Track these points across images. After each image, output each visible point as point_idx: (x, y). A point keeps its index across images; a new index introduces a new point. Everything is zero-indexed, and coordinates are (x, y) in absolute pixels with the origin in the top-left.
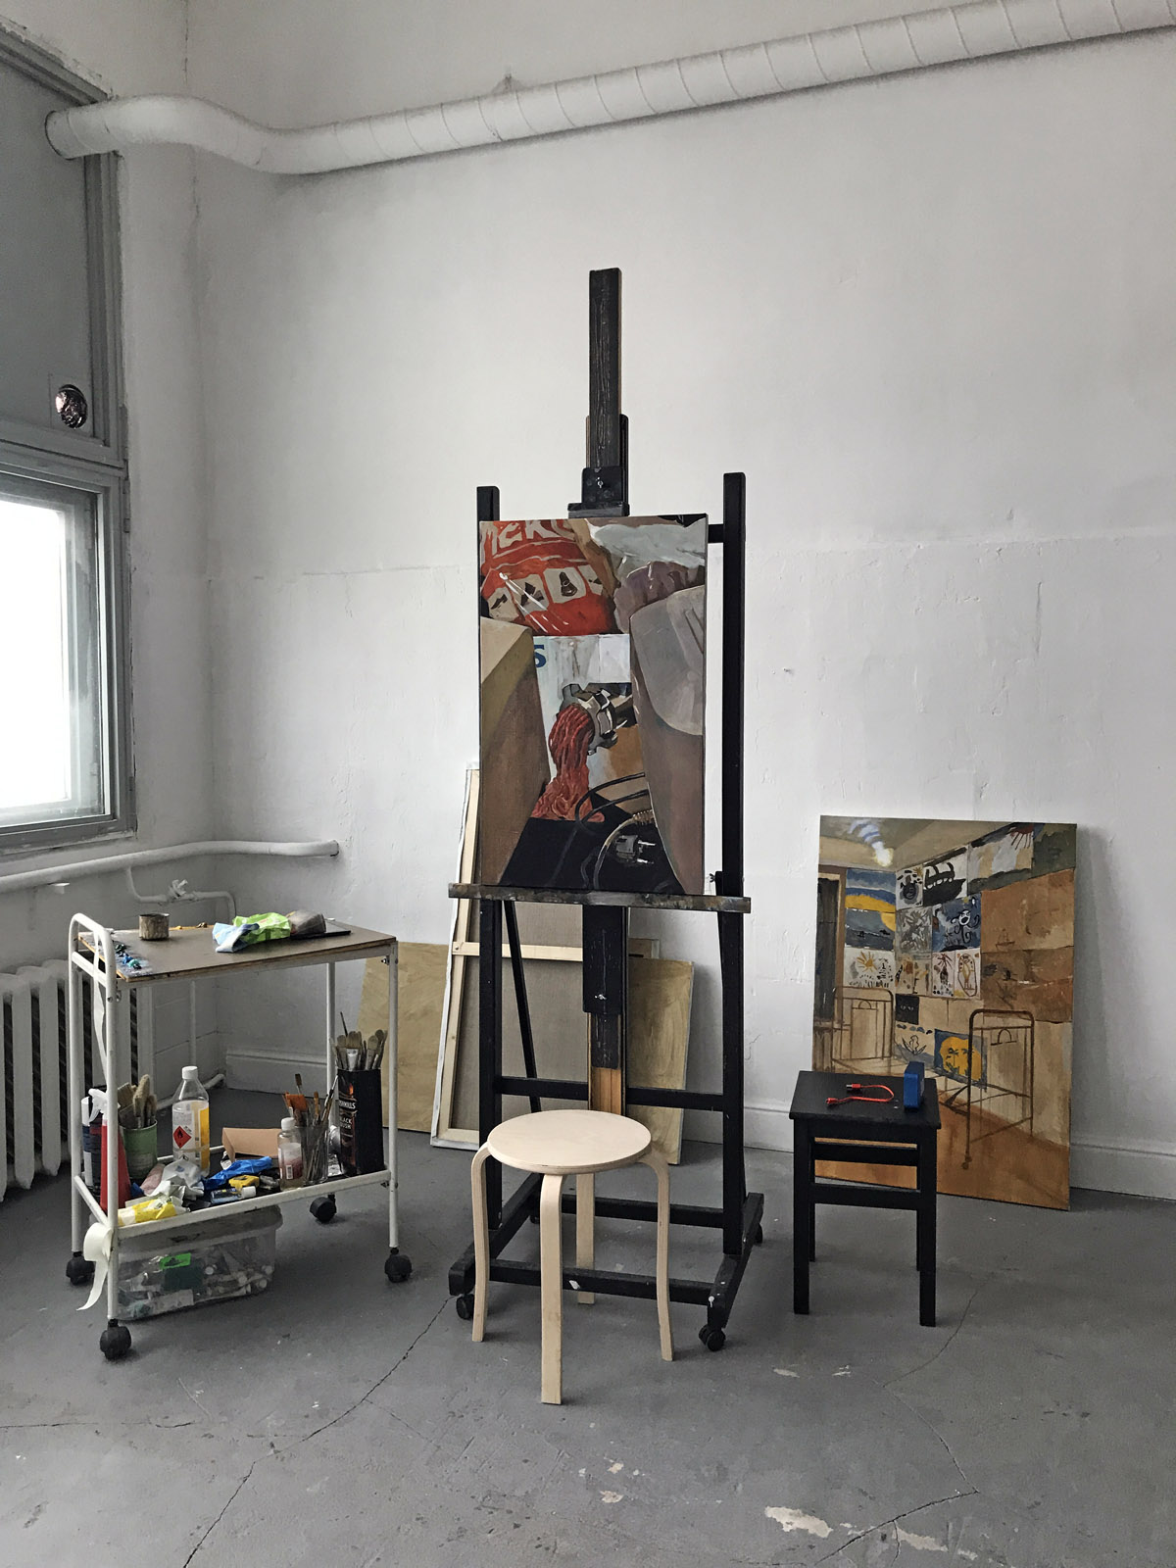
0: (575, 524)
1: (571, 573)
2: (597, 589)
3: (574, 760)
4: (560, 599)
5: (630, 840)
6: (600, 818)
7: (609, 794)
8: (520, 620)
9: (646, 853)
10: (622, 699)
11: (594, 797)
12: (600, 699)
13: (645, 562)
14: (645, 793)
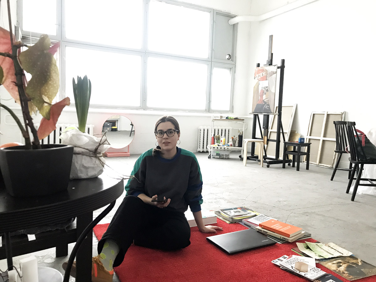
0: (264, 67)
1: (263, 73)
2: (266, 75)
3: (262, 96)
4: (262, 76)
5: (267, 106)
6: (264, 103)
7: (265, 100)
8: (258, 79)
9: (268, 108)
10: (267, 88)
11: (263, 101)
12: (265, 89)
13: (270, 71)
14: (269, 100)
